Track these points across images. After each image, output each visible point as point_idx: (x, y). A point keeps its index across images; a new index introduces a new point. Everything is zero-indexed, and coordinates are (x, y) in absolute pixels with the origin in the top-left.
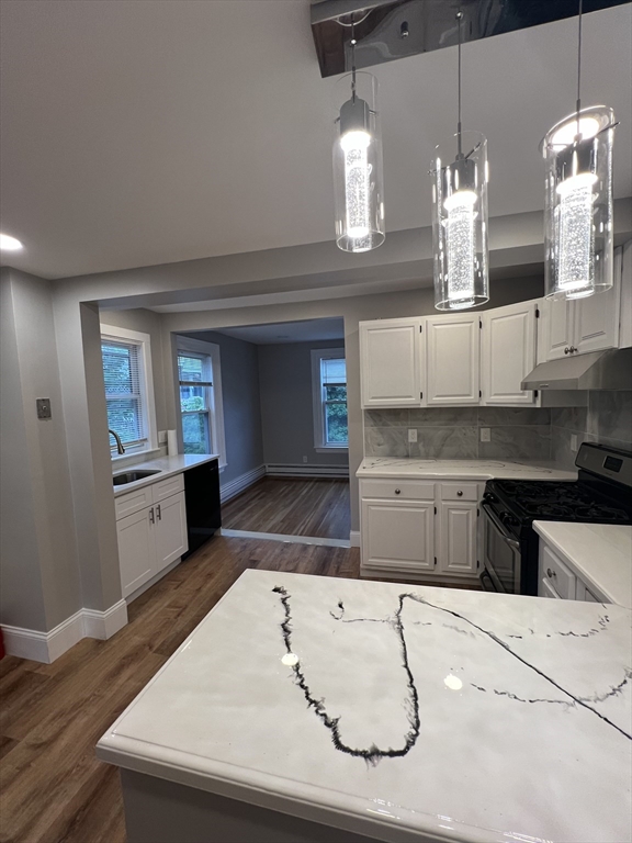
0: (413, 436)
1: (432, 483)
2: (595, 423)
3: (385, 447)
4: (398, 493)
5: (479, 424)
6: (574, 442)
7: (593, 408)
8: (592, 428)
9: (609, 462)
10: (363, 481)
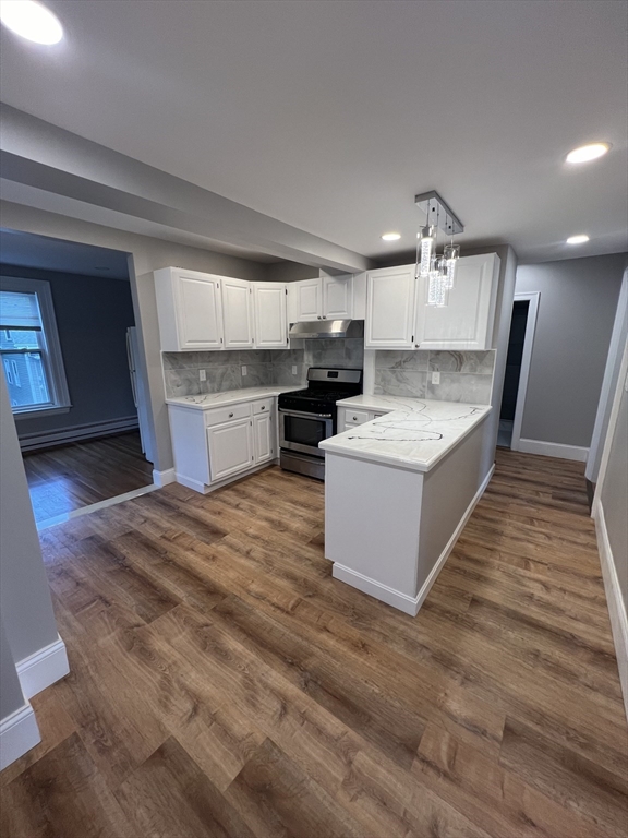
0: (203, 376)
1: (247, 404)
2: (311, 357)
3: (183, 388)
4: (231, 416)
5: (240, 363)
6: (295, 370)
7: (308, 350)
8: (308, 360)
9: (330, 375)
10: (207, 412)
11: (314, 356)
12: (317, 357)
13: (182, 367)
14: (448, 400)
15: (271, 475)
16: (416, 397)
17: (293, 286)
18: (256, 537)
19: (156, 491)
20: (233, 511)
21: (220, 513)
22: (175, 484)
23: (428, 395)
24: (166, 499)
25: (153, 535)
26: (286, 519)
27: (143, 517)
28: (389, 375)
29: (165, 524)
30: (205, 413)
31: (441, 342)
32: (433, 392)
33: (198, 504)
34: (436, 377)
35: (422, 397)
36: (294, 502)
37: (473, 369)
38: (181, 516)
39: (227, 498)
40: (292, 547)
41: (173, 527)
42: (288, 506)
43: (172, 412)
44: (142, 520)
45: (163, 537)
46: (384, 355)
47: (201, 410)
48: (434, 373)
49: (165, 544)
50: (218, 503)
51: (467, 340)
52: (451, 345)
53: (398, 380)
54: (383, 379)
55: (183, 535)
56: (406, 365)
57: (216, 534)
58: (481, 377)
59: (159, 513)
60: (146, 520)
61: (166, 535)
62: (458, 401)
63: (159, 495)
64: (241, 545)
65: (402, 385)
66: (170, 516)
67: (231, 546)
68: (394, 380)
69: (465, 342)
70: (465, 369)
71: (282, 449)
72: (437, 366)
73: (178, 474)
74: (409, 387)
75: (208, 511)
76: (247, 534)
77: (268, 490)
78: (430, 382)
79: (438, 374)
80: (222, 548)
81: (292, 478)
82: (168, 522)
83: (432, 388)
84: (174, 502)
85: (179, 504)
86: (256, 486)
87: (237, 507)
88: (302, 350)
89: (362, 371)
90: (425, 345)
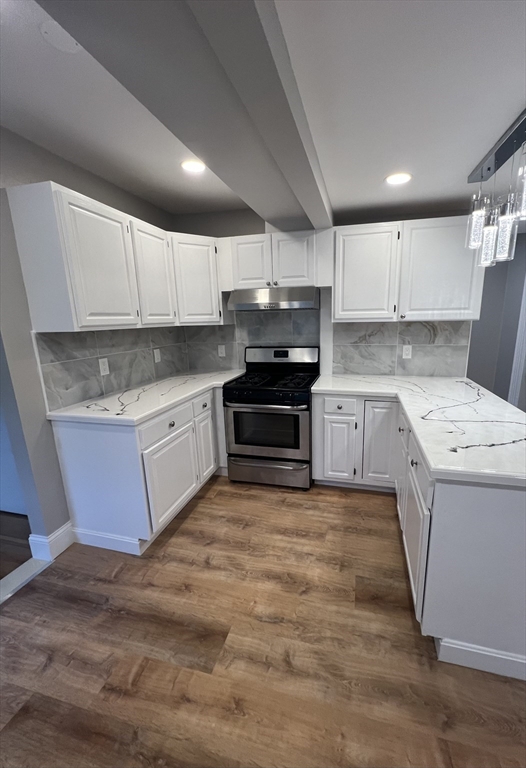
1: (188, 405)
2: (244, 334)
3: (75, 390)
4: (172, 425)
5: (153, 345)
6: (222, 351)
7: (241, 324)
8: (241, 337)
9: (277, 354)
10: (140, 428)
11: (250, 333)
12: (253, 333)
13: (70, 357)
14: (421, 375)
15: (221, 494)
16: (385, 374)
17: (226, 243)
18: (277, 620)
19: (44, 573)
20: (207, 575)
21: (188, 587)
22: (75, 548)
23: (398, 370)
24: (74, 586)
25: (82, 690)
26: (292, 565)
27: (41, 649)
28: (351, 351)
29: (100, 651)
30: (137, 429)
31: (430, 312)
32: (404, 368)
33: (138, 578)
34: (407, 352)
35: (392, 373)
36: (284, 532)
37: (448, 340)
38: (122, 617)
39: (182, 552)
40: (341, 620)
41: (119, 653)
42: (279, 540)
43: (61, 433)
44: (42, 659)
45: (109, 689)
46: (346, 328)
47: (129, 426)
48: (405, 347)
49: (122, 710)
50: (172, 566)
51: (460, 309)
52: (442, 315)
53: (362, 356)
54: (344, 356)
55: (147, 666)
56: (372, 339)
57: (207, 637)
58: (457, 349)
59: (72, 626)
60: (51, 654)
61: (115, 681)
62: (432, 375)
63: (54, 580)
64: (266, 649)
65: (367, 362)
66: (100, 626)
67: (251, 659)
68: (357, 357)
69: (458, 312)
70: (439, 341)
71: (230, 455)
72: (408, 338)
73: (79, 531)
74: (376, 364)
75: (165, 589)
76: (259, 618)
77: (234, 521)
78: (400, 357)
79: (410, 347)
80: (239, 670)
81: (253, 492)
82: (104, 641)
83: (403, 364)
84: (92, 588)
85: (103, 589)
86: (213, 518)
87: (208, 564)
88: (233, 326)
89: (319, 347)
90: (411, 316)
